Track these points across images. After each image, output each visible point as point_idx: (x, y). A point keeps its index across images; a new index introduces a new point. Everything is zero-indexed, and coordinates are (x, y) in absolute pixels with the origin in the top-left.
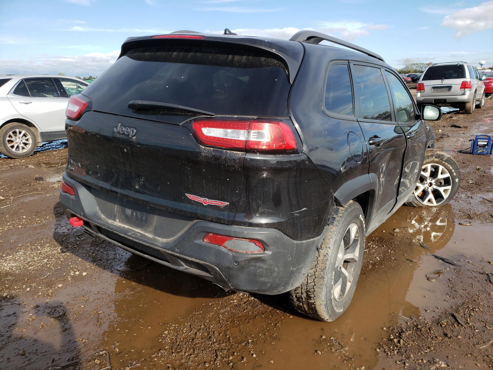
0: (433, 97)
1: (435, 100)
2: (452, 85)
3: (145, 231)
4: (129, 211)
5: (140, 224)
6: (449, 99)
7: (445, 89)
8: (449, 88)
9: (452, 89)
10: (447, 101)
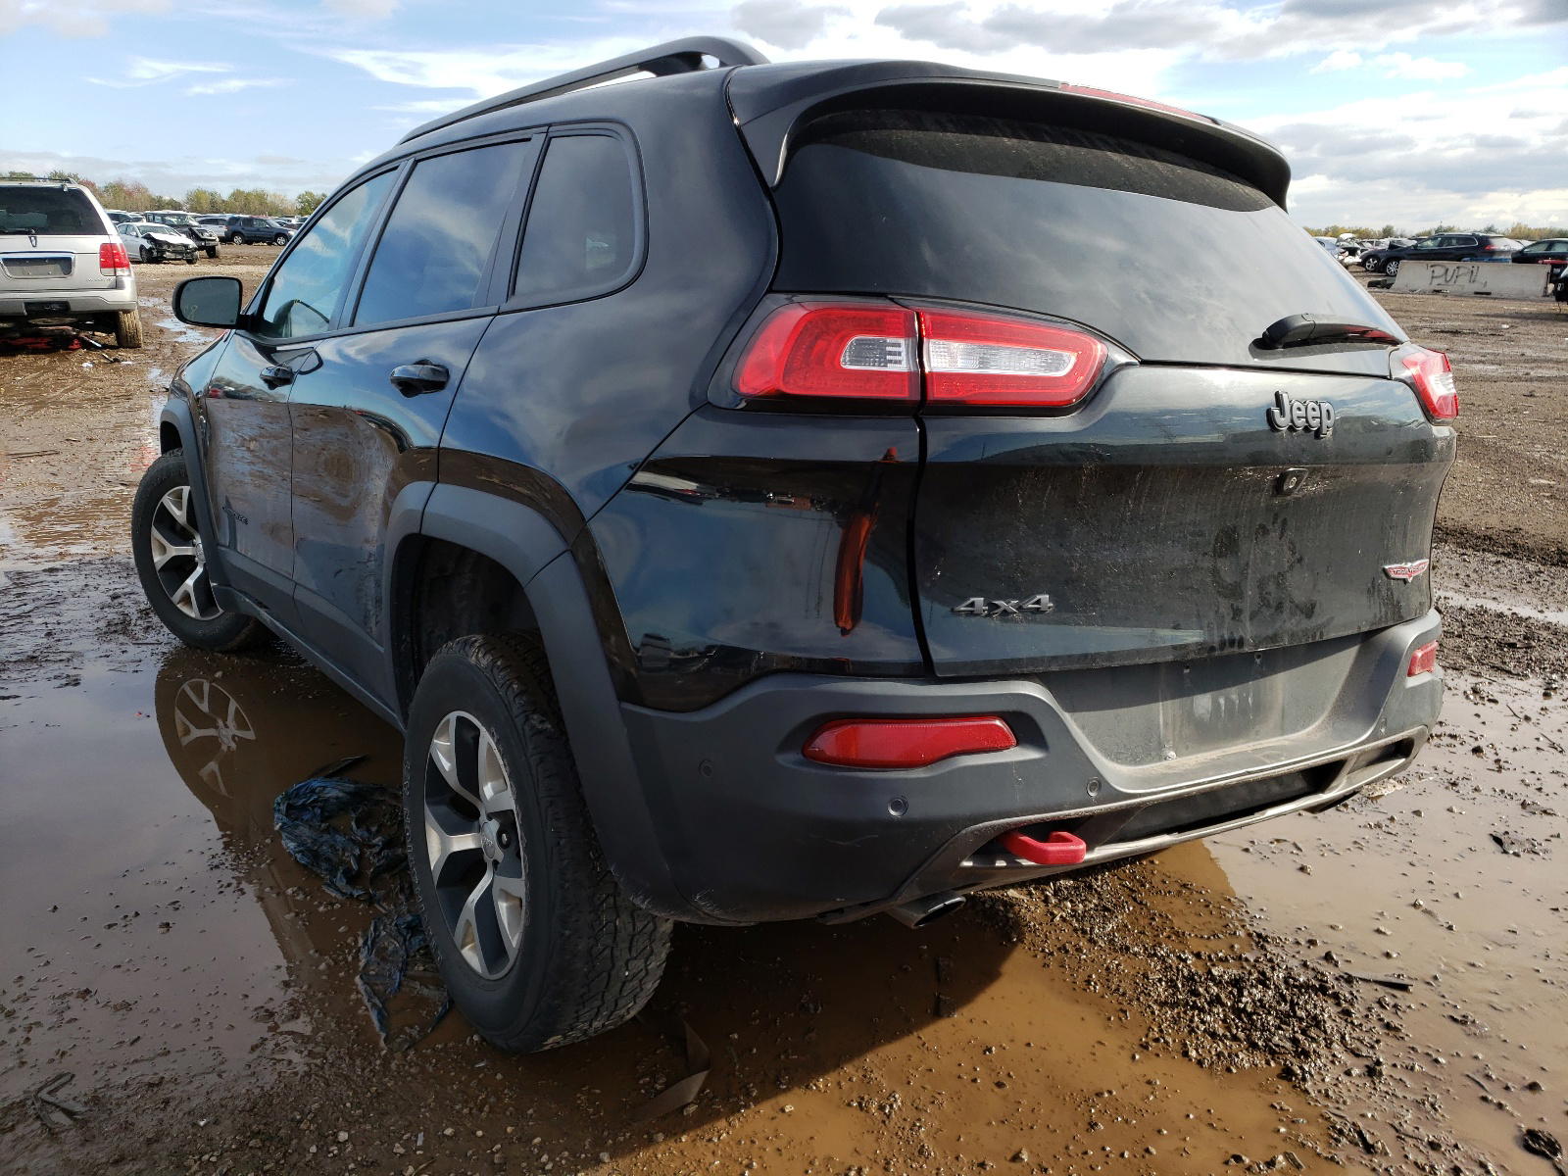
0: (18, 295)
1: (28, 304)
2: (72, 256)
3: (1258, 736)
4: (1203, 703)
5: (1238, 724)
6: (78, 301)
7: (51, 268)
8: (65, 264)
9: (76, 270)
10: (73, 308)
